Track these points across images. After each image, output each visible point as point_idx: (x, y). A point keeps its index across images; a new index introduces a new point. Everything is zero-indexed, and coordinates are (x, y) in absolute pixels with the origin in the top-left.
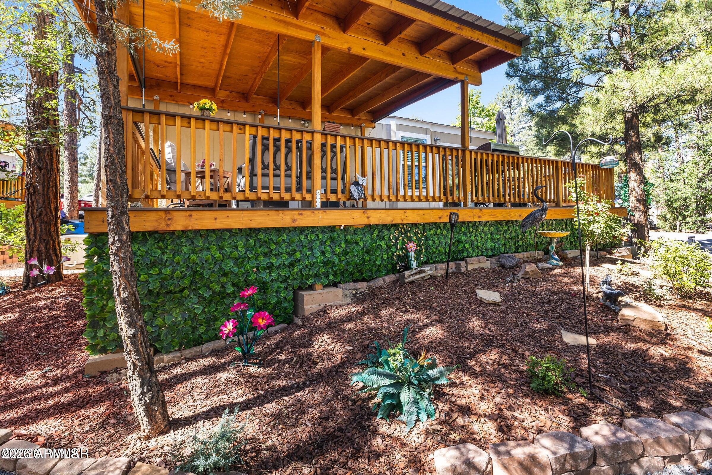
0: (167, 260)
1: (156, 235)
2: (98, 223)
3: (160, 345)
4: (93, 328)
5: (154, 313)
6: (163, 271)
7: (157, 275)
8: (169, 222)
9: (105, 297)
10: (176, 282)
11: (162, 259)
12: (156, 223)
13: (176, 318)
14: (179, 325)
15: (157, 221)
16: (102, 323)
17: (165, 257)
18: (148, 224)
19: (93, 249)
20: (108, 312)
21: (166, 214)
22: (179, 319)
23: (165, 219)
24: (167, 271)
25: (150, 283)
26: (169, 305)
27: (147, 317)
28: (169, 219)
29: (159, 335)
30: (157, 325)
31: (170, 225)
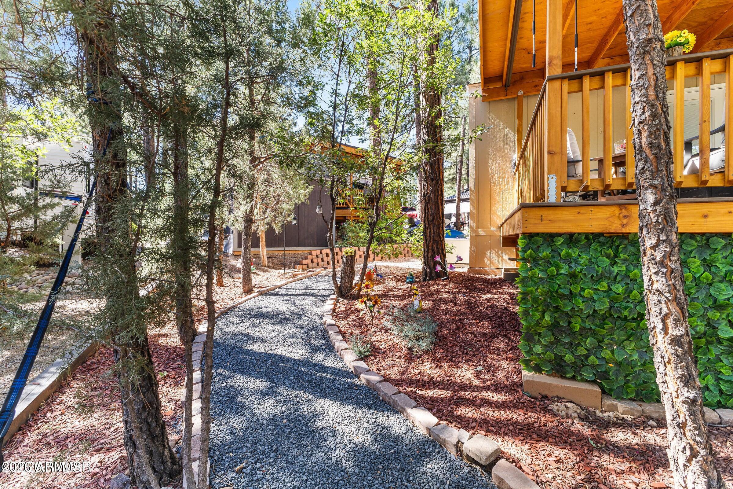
0: (618, 274)
1: (602, 239)
2: (536, 222)
3: (608, 385)
4: (528, 340)
5: (599, 342)
6: (613, 288)
7: (605, 292)
8: (625, 221)
9: (540, 308)
10: (632, 306)
11: (611, 273)
12: (606, 223)
13: (631, 356)
14: (636, 365)
15: (607, 219)
16: (536, 337)
17: (615, 269)
18: (595, 223)
19: (529, 252)
20: (543, 327)
21: (621, 209)
22: (636, 357)
23: (619, 217)
24: (619, 289)
25: (595, 301)
26: (619, 336)
27: (590, 344)
28: (625, 217)
29: (606, 372)
30: (604, 358)
31: (626, 224)
